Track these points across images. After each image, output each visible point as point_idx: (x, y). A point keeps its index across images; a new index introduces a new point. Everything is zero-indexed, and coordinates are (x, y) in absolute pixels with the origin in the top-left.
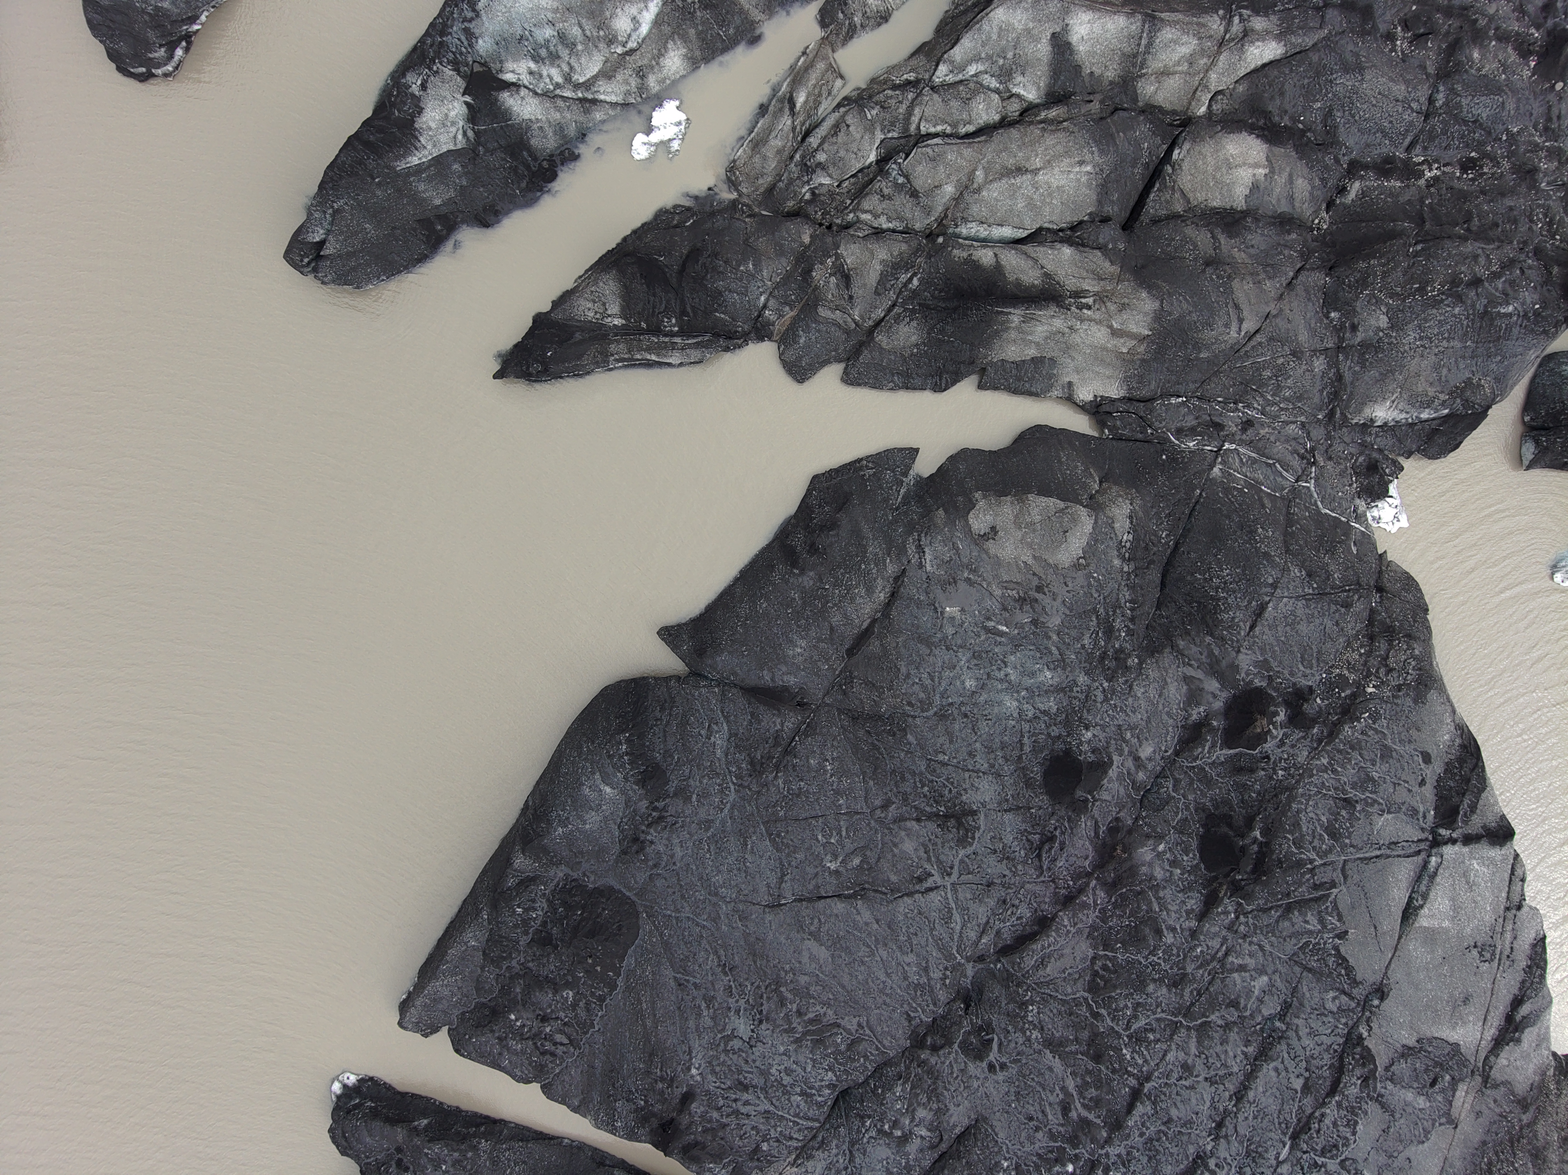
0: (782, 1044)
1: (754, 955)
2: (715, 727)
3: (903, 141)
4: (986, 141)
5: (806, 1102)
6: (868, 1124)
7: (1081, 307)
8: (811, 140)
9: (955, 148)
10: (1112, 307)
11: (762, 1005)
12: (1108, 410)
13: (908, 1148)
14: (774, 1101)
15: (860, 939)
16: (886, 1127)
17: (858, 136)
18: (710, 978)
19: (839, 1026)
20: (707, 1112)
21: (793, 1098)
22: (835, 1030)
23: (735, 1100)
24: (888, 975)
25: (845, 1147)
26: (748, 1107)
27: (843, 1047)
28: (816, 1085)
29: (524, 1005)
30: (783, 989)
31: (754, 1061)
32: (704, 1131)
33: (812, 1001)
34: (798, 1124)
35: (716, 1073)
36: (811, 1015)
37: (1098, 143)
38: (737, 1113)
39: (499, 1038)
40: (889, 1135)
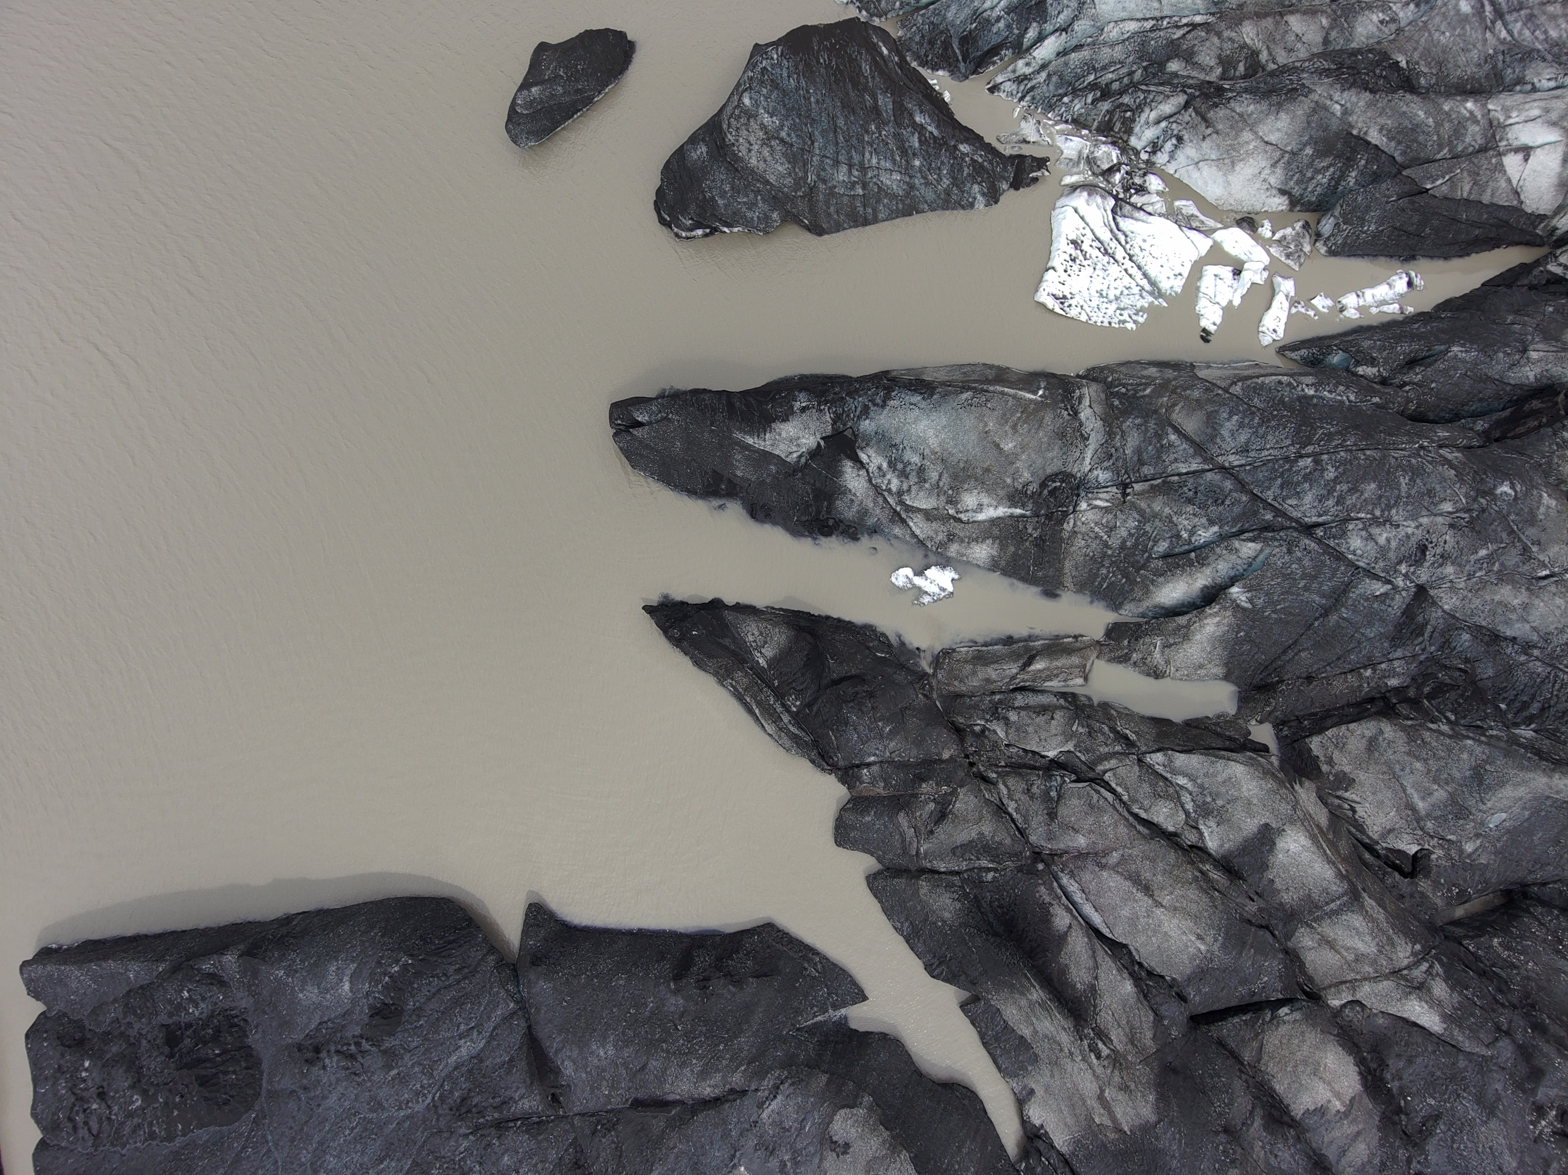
2: (474, 1034)
3: (1084, 768)
4: (1144, 837)
7: (1093, 1049)
8: (1019, 697)
9: (1116, 817)
10: (1117, 1079)
12: (1042, 1148)
17: (1054, 732)
37: (1228, 937)
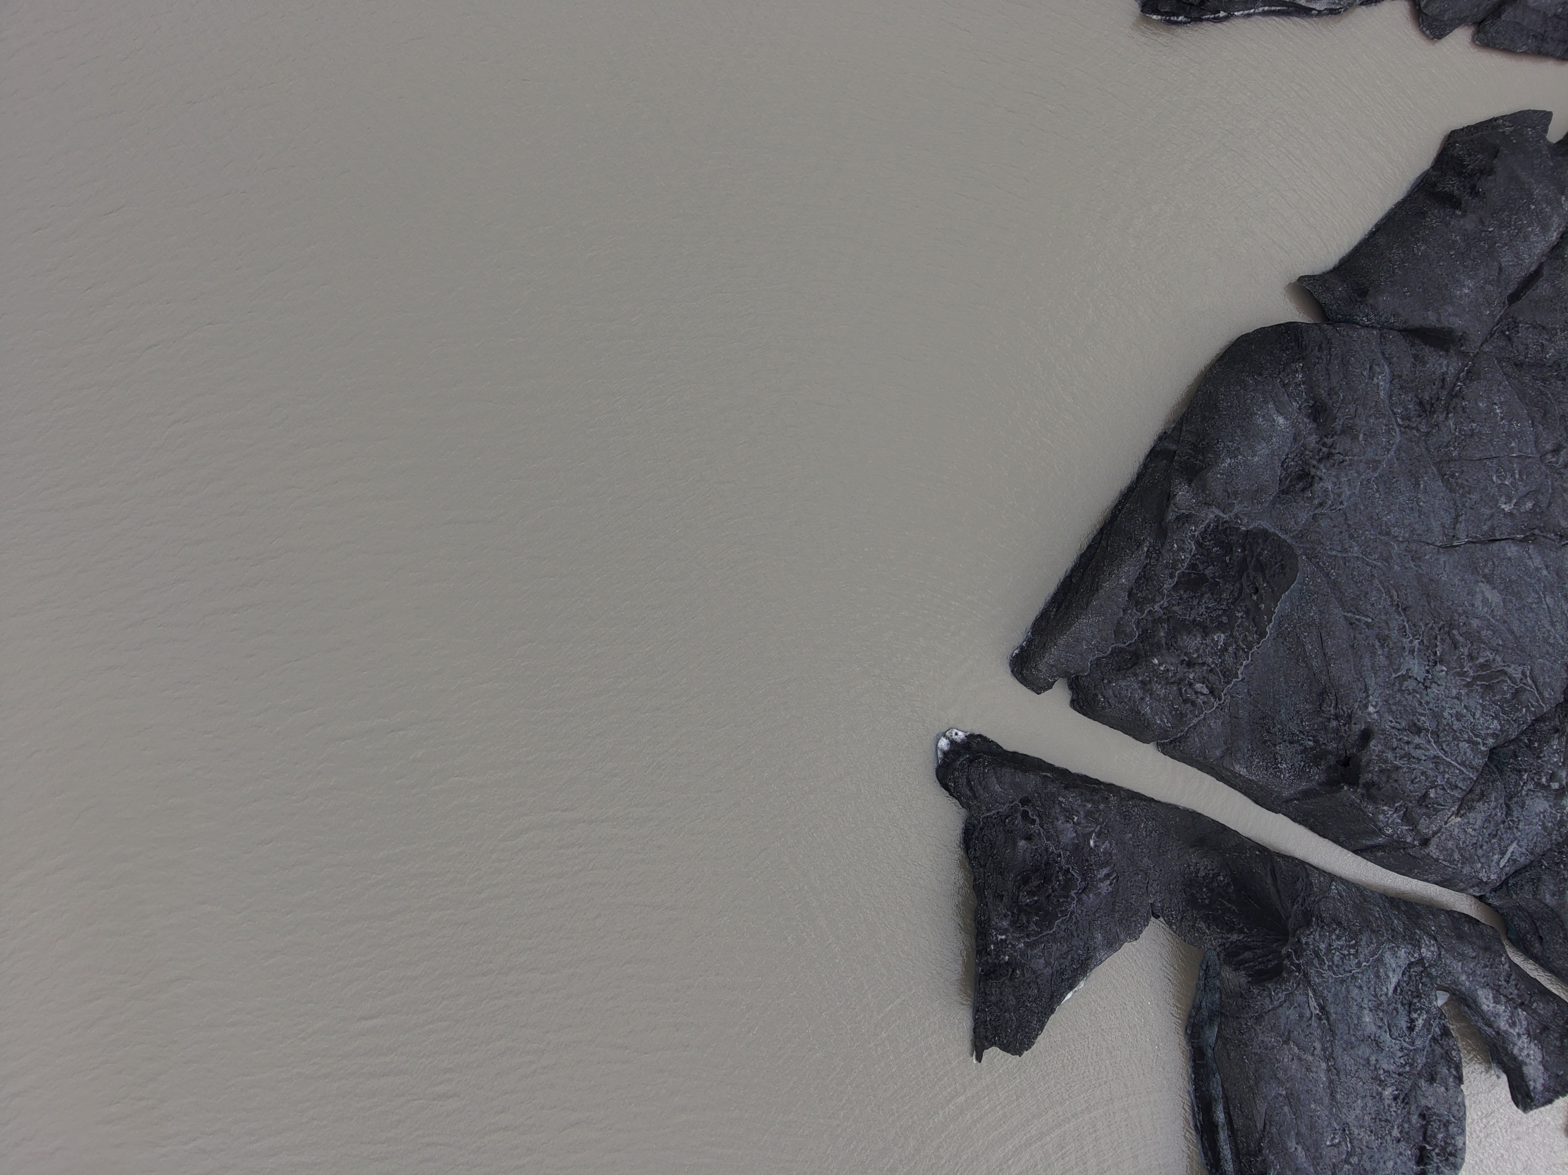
0: (1455, 687)
1: (1428, 596)
2: (1378, 369)
5: (1472, 750)
6: (1525, 777)
11: (1436, 646)
13: (1564, 802)
14: (1444, 747)
15: (1530, 585)
16: (1544, 780)
18: (1384, 617)
19: (1506, 673)
20: (1383, 752)
21: (1460, 745)
22: (1501, 678)
23: (1408, 743)
24: (1553, 624)
25: (1502, 801)
26: (1419, 751)
27: (1508, 696)
28: (1483, 732)
29: (1169, 649)
30: (1455, 632)
31: (1428, 703)
32: (1381, 771)
33: (1482, 646)
34: (1463, 773)
35: (1393, 712)
36: (1481, 660)
38: (1408, 756)
39: (1143, 682)
40: (1547, 787)
